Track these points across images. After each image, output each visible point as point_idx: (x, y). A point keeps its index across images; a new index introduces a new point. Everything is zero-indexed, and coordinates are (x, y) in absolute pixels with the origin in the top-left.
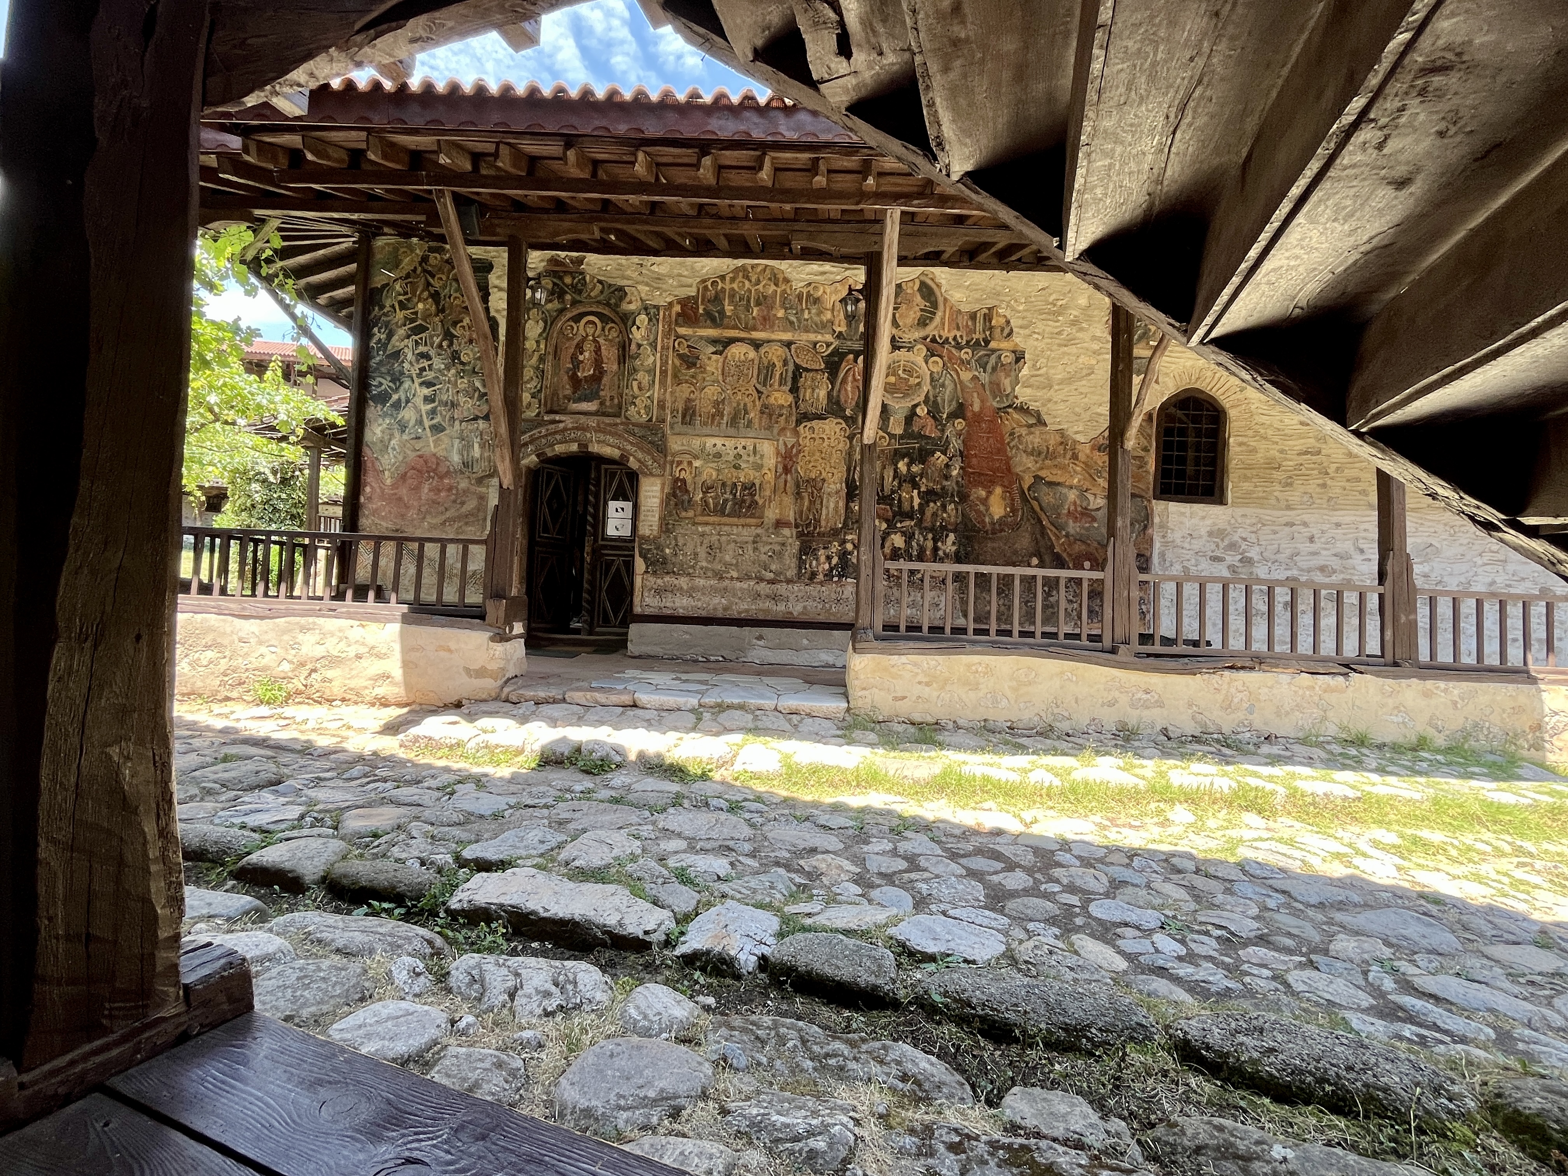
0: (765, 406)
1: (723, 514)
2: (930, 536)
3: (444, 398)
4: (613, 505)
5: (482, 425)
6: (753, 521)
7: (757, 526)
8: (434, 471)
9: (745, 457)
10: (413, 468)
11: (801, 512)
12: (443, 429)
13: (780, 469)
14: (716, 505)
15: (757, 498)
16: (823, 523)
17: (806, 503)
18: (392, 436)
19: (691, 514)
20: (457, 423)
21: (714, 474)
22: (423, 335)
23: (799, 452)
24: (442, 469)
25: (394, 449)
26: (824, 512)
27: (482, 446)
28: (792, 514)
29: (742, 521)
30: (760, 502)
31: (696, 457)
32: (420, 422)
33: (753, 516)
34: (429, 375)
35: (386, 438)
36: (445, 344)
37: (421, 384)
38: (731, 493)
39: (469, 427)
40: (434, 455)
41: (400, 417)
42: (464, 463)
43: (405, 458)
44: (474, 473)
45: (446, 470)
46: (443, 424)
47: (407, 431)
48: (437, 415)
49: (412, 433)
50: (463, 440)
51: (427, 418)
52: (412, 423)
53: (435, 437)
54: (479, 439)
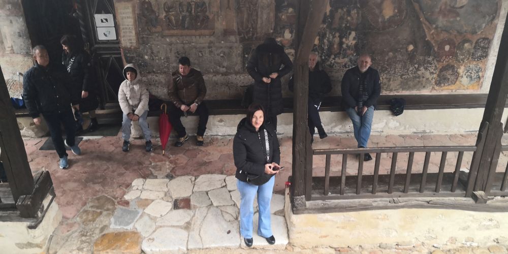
1: (184, 28)
2: (337, 35)
4: (98, 17)
6: (207, 32)
7: (210, 35)
11: (242, 23)
14: (177, 21)
15: (207, 13)
16: (259, 30)
17: (246, 16)
19: (159, 29)
26: (259, 22)
28: (235, 24)
29: (198, 32)
30: (211, 17)
33: (206, 28)
38: (187, 11)
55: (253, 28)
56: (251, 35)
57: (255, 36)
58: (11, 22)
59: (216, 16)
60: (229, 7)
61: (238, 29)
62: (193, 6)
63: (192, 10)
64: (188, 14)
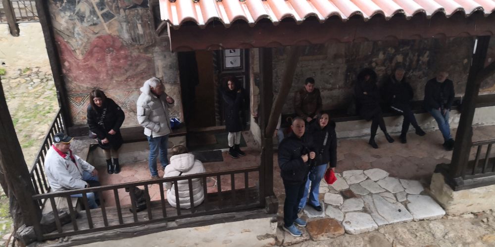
2: (417, 54)
5: (140, 10)
6: (321, 57)
7: (323, 59)
8: (113, 46)
10: (96, 46)
11: (349, 48)
12: (113, 16)
16: (361, 53)
18: (74, 25)
20: (122, 11)
24: (118, 44)
25: (79, 34)
27: (143, 26)
28: (343, 50)
29: (315, 57)
32: (93, 12)
33: (321, 54)
35: (71, 27)
39: (132, 13)
40: (110, 35)
41: (77, 9)
42: (132, 39)
43: (88, 39)
44: (141, 45)
45: (121, 45)
46: (111, 12)
47: (85, 20)
48: (105, 6)
49: (89, 21)
50: (129, 22)
51: (98, 9)
52: (87, 14)
53: (108, 23)
54: (140, 22)
55: (356, 52)
56: (354, 57)
57: (357, 58)
58: (165, 57)
61: (345, 53)
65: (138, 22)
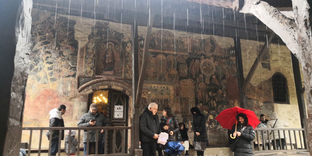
0: (169, 75)
3: (56, 68)
4: (116, 107)
5: (71, 78)
8: (52, 96)
9: (164, 91)
10: (43, 95)
11: (183, 108)
12: (56, 80)
13: (175, 95)
15: (169, 104)
16: (189, 112)
17: (184, 106)
18: (34, 82)
20: (61, 78)
21: (155, 96)
22: (48, 45)
23: (181, 89)
24: (55, 95)
25: (35, 87)
27: (72, 86)
28: (180, 109)
31: (149, 91)
32: (46, 77)
34: (50, 60)
36: (57, 48)
37: (47, 63)
38: (161, 102)
39: (66, 79)
40: (52, 90)
41: (37, 75)
42: (64, 93)
43: (39, 91)
44: (68, 96)
45: (57, 95)
46: (56, 78)
47: (41, 80)
48: (53, 74)
49: (42, 81)
50: (64, 84)
51: (49, 75)
52: (43, 77)
53: (52, 83)
54: (70, 84)
55: (187, 111)
56: (186, 114)
57: (188, 114)
59: (172, 106)
60: (177, 102)
61: (181, 111)
62: (163, 101)
63: (162, 102)
64: (161, 104)
65: (69, 84)
